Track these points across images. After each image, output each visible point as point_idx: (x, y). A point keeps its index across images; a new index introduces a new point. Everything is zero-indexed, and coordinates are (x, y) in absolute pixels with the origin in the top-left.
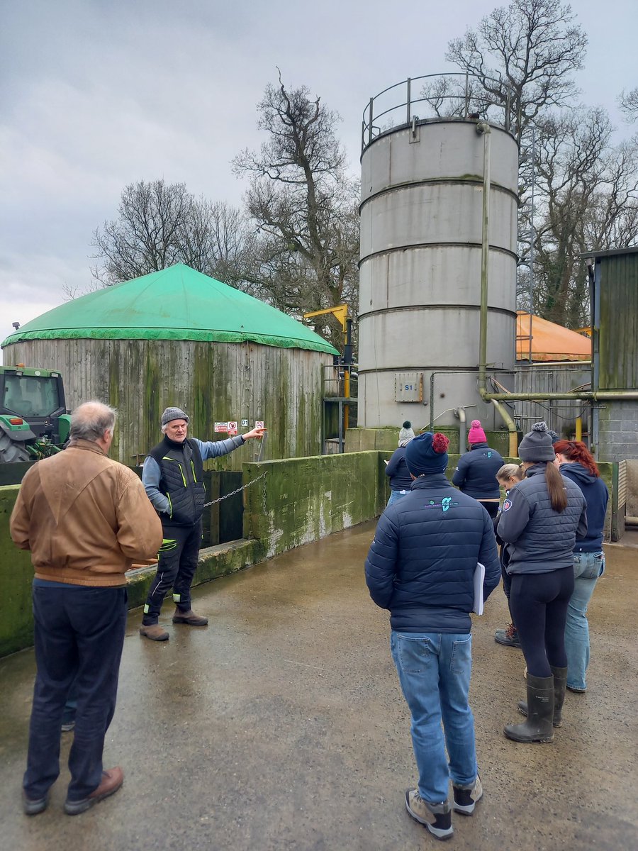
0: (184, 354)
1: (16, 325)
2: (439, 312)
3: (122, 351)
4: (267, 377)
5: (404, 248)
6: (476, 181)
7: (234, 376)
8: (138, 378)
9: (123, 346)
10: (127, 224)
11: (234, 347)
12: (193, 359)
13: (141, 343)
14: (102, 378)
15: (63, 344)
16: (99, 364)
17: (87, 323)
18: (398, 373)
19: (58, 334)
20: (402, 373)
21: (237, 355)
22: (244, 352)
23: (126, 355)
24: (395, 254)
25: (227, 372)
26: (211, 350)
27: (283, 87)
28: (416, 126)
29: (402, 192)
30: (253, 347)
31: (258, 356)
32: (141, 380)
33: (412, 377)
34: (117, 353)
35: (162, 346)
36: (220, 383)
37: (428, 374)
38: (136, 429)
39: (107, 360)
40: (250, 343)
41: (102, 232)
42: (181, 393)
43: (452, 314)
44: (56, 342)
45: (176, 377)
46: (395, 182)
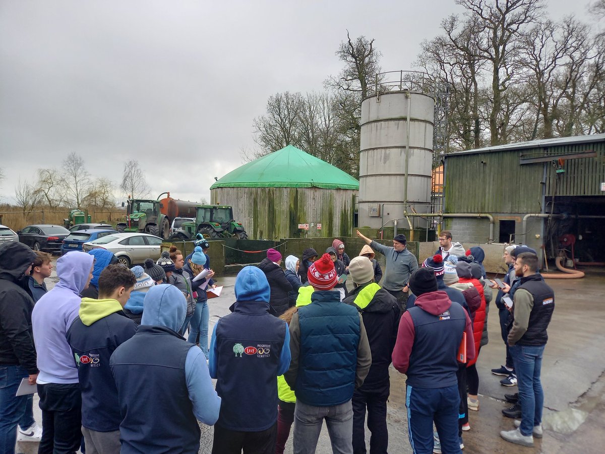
0: (285, 193)
1: (216, 179)
2: (387, 177)
3: (259, 192)
4: (323, 202)
5: (374, 149)
6: (405, 119)
7: (307, 203)
8: (266, 204)
9: (259, 190)
10: (270, 115)
11: (307, 190)
12: (289, 195)
13: (267, 189)
14: (250, 204)
15: (235, 189)
16: (250, 198)
17: (245, 180)
18: (370, 204)
19: (233, 185)
20: (371, 204)
21: (310, 193)
22: (312, 192)
23: (260, 194)
24: (370, 151)
25: (304, 202)
26: (297, 191)
27: (350, 40)
28: (379, 95)
29: (373, 124)
30: (316, 189)
31: (319, 193)
32: (267, 205)
33: (376, 206)
34: (257, 193)
35: (276, 190)
36: (301, 206)
37: (382, 204)
38: (264, 227)
39: (253, 197)
40: (314, 187)
41: (257, 120)
42: (283, 211)
43: (393, 178)
44: (232, 189)
45: (282, 204)
46: (371, 120)
